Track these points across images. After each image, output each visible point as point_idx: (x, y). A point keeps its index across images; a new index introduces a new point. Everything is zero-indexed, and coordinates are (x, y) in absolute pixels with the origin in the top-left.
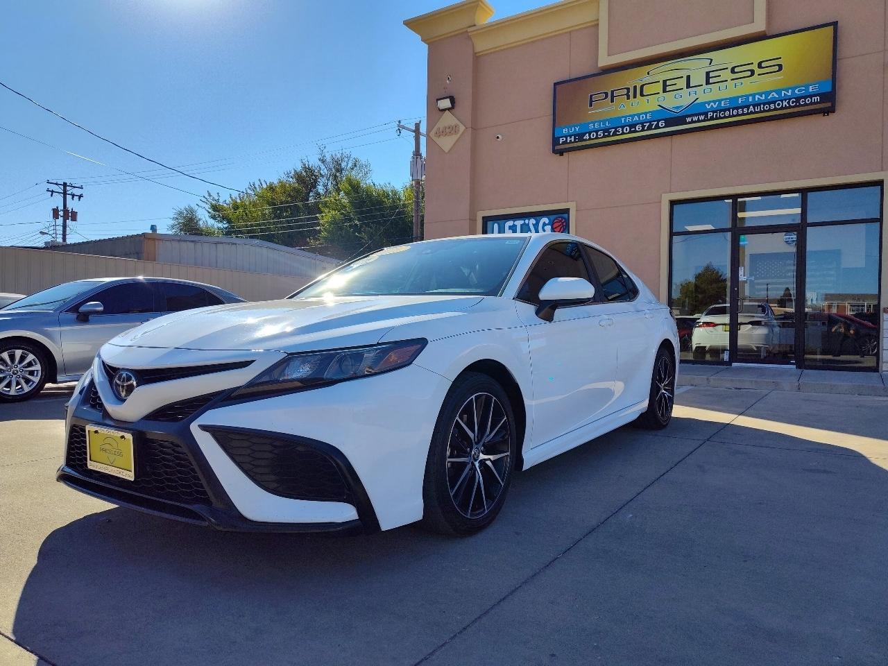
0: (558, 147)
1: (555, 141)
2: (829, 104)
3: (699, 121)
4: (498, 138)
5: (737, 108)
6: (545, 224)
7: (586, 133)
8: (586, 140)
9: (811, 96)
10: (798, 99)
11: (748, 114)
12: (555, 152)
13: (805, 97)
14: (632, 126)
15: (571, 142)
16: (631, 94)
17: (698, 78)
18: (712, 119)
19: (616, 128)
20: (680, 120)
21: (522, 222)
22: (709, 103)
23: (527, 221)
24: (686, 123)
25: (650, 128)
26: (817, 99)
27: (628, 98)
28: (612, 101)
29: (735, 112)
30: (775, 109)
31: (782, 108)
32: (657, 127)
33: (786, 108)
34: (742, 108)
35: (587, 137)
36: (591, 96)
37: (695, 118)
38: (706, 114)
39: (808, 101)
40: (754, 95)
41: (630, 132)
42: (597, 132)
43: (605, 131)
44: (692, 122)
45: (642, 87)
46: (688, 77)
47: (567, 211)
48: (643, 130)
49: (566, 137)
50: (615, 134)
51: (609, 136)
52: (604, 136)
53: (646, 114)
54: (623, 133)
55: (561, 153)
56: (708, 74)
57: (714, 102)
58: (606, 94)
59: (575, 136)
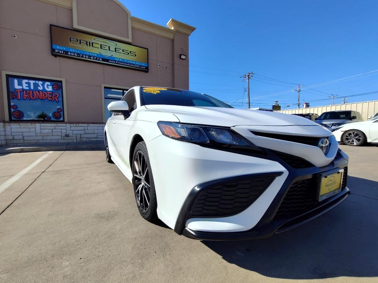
0: (54, 53)
1: (53, 50)
2: (147, 70)
3: (113, 63)
4: (14, 36)
5: (125, 63)
6: (48, 85)
7: (69, 52)
8: (69, 55)
9: (143, 66)
10: (140, 66)
11: (127, 66)
12: (53, 55)
13: (142, 66)
14: (90, 56)
15: (61, 53)
16: (88, 44)
17: (112, 48)
18: (117, 63)
19: (83, 55)
20: (107, 60)
21: (34, 82)
22: (116, 58)
23: (37, 82)
24: (109, 62)
25: (96, 59)
26: (144, 68)
27: (87, 45)
28: (80, 44)
29: (124, 64)
30: (135, 67)
31: (136, 67)
32: (99, 60)
33: (137, 67)
34: (126, 63)
35: (69, 53)
36: (70, 38)
37: (112, 62)
38: (115, 61)
39: (143, 67)
40: (129, 61)
41: (89, 58)
42: (74, 53)
43: (78, 54)
44: (111, 62)
45: (92, 43)
46: (109, 47)
47: (61, 82)
48: (94, 59)
49: (59, 50)
50: (82, 57)
51: (79, 56)
52: (77, 56)
53: (95, 54)
54: (86, 58)
55: (56, 56)
56: (115, 48)
57: (118, 58)
58: (77, 40)
59: (64, 51)
